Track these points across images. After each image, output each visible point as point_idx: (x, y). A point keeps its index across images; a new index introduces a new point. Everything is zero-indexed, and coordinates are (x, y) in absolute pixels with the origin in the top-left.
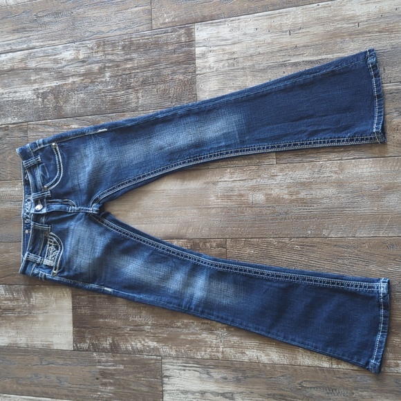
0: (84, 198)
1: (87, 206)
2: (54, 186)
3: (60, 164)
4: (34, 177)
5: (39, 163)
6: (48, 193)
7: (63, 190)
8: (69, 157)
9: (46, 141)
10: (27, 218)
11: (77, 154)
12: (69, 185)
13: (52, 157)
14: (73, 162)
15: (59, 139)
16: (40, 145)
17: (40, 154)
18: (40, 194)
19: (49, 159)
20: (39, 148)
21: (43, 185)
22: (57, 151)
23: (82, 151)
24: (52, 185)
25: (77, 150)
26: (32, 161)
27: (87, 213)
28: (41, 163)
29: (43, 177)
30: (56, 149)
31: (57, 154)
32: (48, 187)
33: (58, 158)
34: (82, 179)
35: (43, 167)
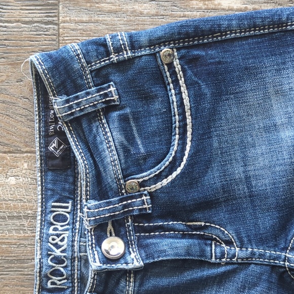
0: (267, 222)
1: (275, 246)
2: (165, 182)
3: (183, 114)
4: (92, 151)
5: (109, 108)
6: (144, 203)
7: (194, 195)
8: (219, 95)
9: (144, 40)
10: (56, 273)
11: (248, 85)
12: (213, 178)
13: (157, 90)
14: (230, 110)
15: (188, 35)
16: (118, 50)
17: (116, 77)
18: (115, 205)
19: (147, 98)
20: (114, 58)
21: (125, 177)
22: (174, 74)
23: (269, 77)
24: (159, 177)
25: (250, 72)
26: (89, 98)
27: (274, 267)
28: (115, 108)
29: (125, 151)
30: (171, 66)
31: (176, 82)
32: (142, 184)
33: (179, 93)
34: (261, 162)
35: (124, 119)
